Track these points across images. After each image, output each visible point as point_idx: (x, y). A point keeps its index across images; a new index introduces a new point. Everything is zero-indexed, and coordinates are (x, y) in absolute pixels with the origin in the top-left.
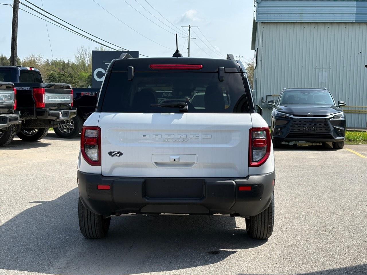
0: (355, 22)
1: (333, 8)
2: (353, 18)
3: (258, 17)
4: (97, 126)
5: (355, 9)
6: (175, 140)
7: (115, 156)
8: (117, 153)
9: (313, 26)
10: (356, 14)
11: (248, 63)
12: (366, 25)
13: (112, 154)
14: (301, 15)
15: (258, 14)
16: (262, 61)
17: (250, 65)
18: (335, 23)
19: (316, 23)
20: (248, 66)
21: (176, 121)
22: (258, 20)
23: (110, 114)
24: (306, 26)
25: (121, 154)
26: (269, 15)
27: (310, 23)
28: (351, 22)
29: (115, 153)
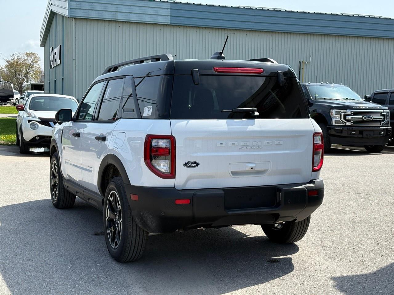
0: (169, 24)
1: (148, 9)
2: (168, 20)
3: (70, 11)
4: (171, 134)
5: (169, 11)
6: (251, 148)
7: (191, 167)
8: (194, 164)
9: (128, 26)
10: (170, 16)
11: (7, 60)
12: (180, 28)
13: (188, 165)
14: (116, 13)
15: (70, 8)
16: (76, 60)
17: (9, 62)
18: (150, 24)
19: (132, 22)
20: (8, 64)
21: (250, 128)
22: (71, 15)
23: (183, 121)
24: (121, 25)
25: (197, 164)
26: (82, 11)
27: (126, 22)
28: (166, 24)
29: (192, 164)
